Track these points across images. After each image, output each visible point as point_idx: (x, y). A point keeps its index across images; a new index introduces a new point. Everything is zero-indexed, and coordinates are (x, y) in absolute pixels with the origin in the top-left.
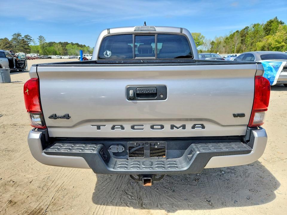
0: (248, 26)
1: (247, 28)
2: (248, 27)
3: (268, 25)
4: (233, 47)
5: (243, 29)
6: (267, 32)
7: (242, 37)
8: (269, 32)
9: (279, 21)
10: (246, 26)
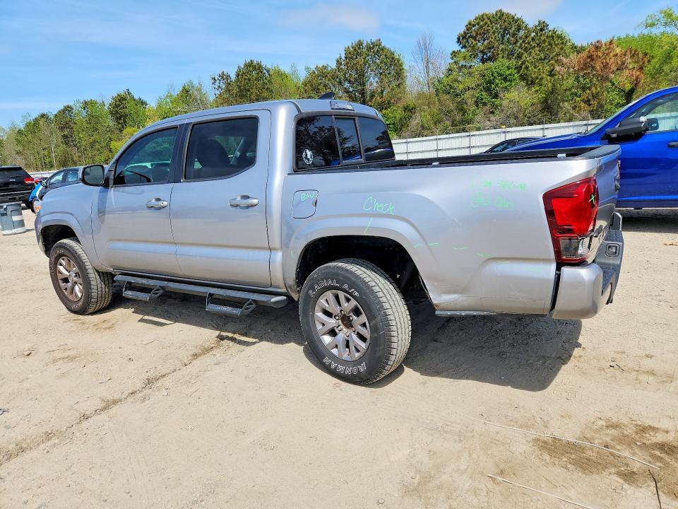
0: (71, 104)
1: (68, 109)
2: (71, 108)
3: (117, 106)
4: (46, 153)
5: (60, 112)
6: (120, 119)
7: (62, 129)
8: (125, 122)
9: (136, 97)
10: (66, 104)
